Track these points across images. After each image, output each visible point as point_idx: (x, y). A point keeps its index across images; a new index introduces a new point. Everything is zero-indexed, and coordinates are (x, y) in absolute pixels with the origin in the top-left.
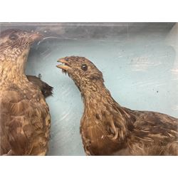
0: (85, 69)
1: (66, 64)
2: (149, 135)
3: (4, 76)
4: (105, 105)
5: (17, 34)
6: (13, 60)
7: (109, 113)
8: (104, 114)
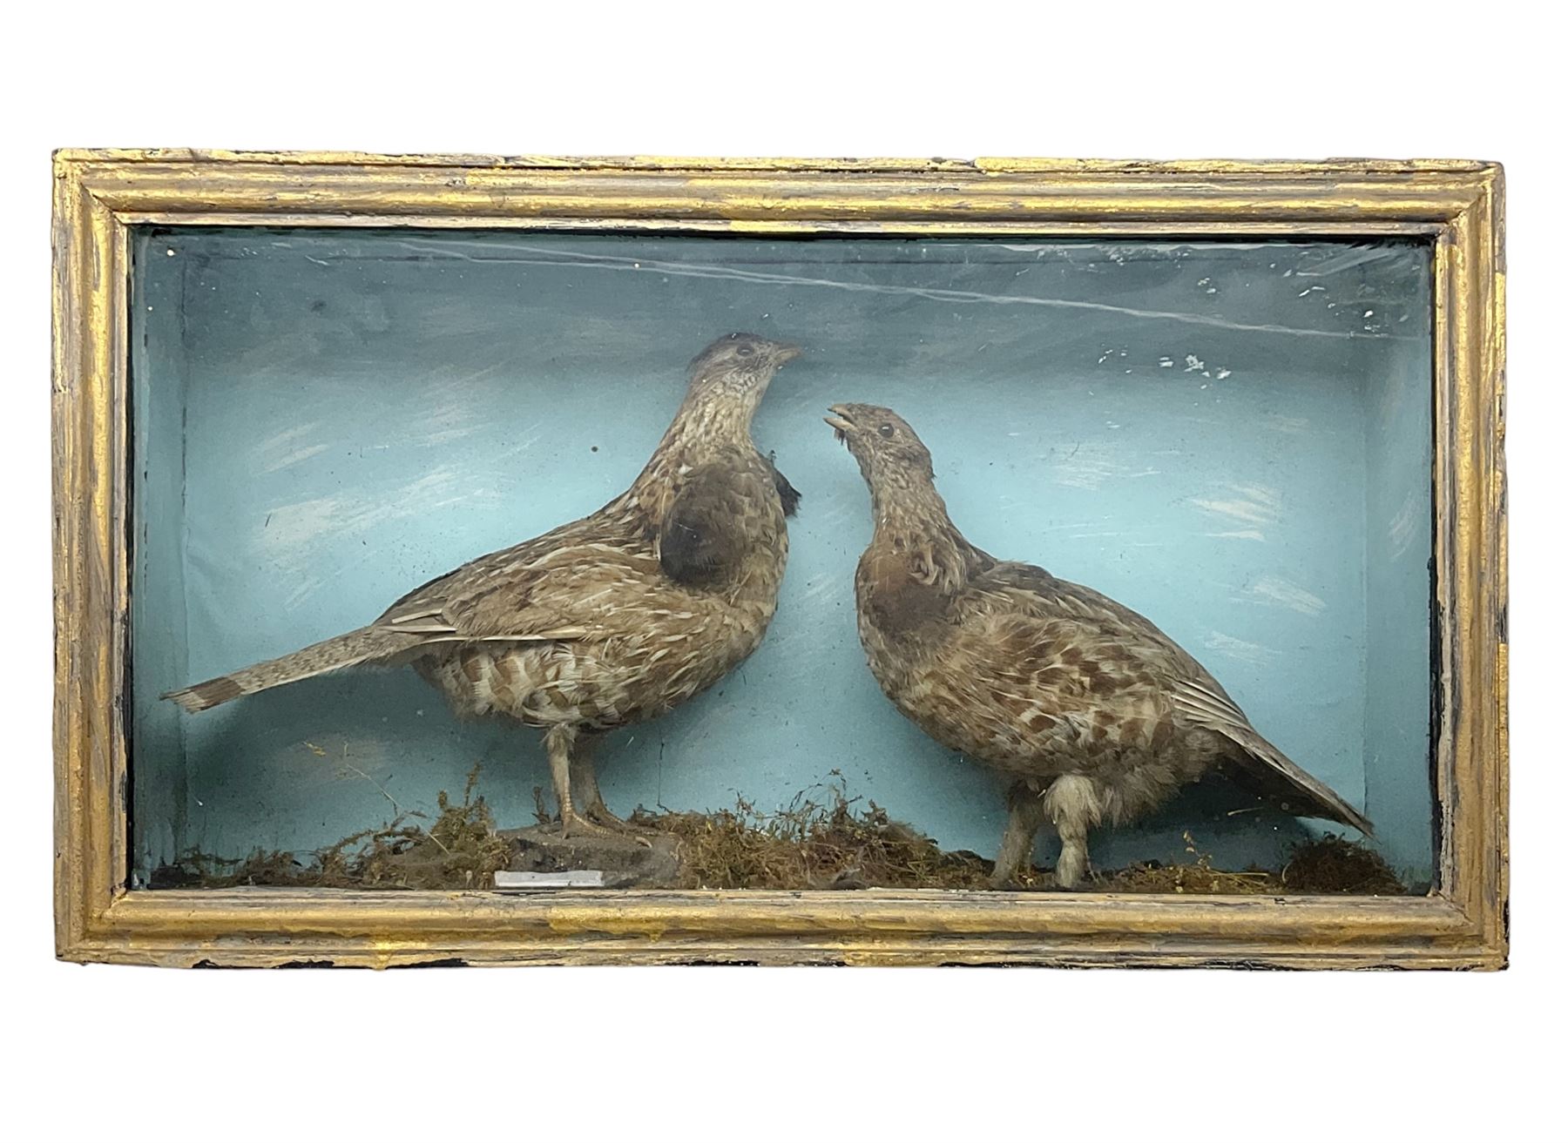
0: (888, 434)
1: (845, 418)
2: (1006, 589)
3: (717, 425)
4: (922, 522)
5: (754, 345)
6: (739, 395)
7: (926, 538)
8: (915, 539)
